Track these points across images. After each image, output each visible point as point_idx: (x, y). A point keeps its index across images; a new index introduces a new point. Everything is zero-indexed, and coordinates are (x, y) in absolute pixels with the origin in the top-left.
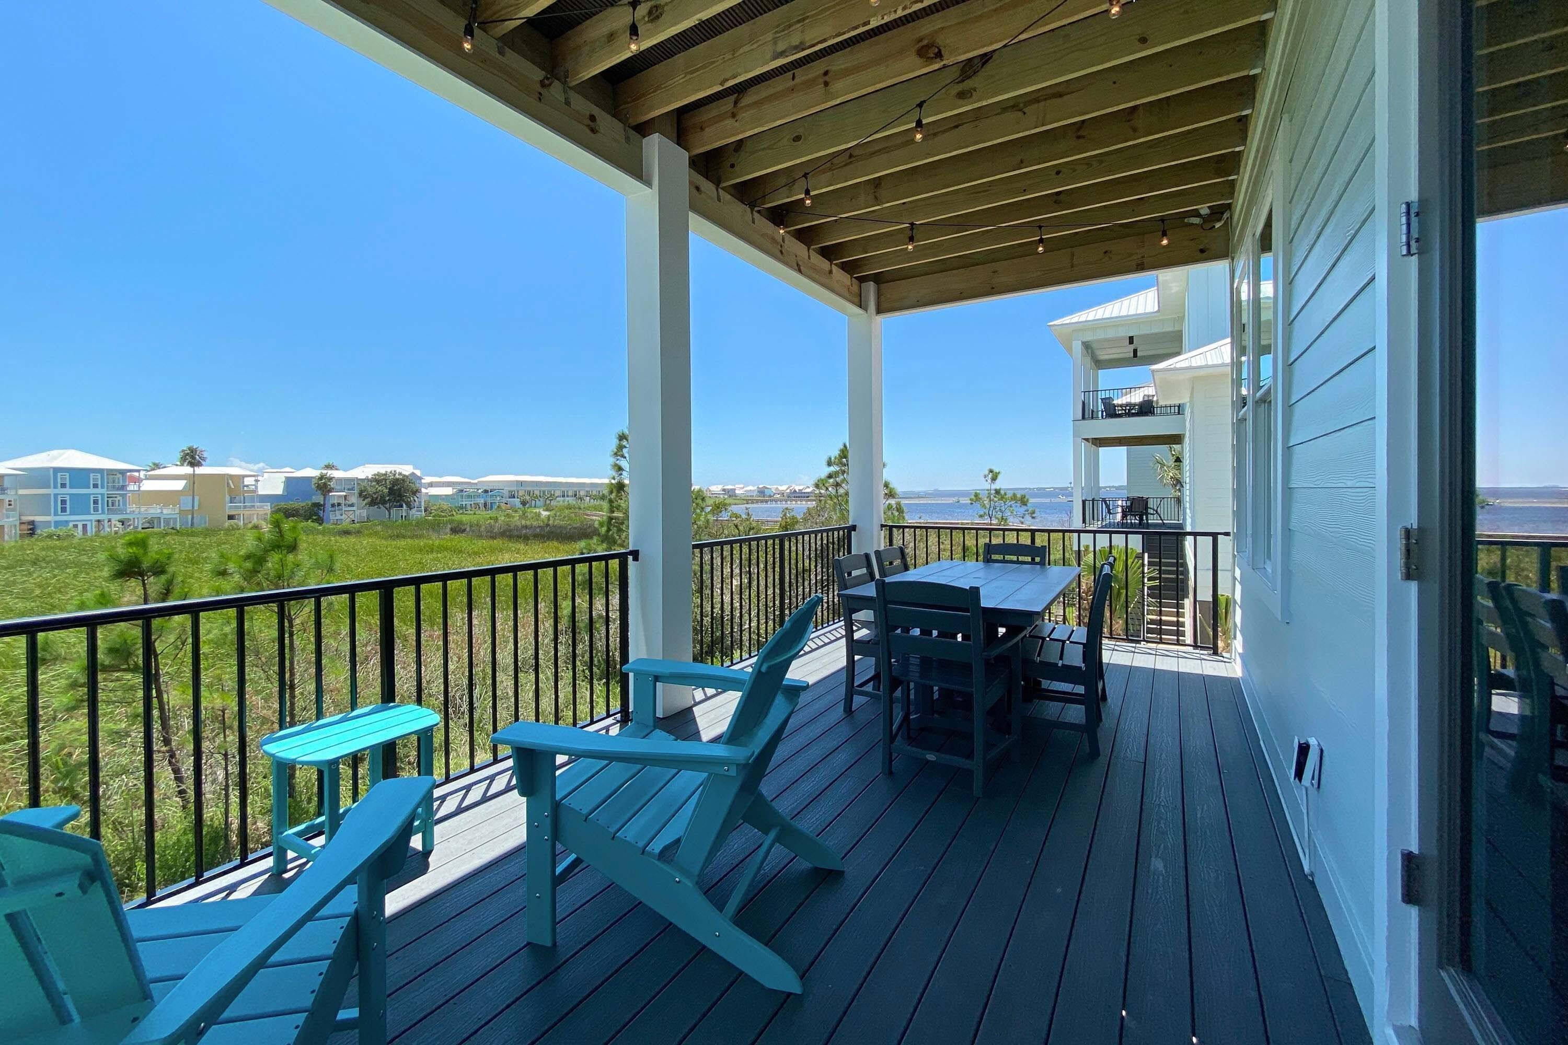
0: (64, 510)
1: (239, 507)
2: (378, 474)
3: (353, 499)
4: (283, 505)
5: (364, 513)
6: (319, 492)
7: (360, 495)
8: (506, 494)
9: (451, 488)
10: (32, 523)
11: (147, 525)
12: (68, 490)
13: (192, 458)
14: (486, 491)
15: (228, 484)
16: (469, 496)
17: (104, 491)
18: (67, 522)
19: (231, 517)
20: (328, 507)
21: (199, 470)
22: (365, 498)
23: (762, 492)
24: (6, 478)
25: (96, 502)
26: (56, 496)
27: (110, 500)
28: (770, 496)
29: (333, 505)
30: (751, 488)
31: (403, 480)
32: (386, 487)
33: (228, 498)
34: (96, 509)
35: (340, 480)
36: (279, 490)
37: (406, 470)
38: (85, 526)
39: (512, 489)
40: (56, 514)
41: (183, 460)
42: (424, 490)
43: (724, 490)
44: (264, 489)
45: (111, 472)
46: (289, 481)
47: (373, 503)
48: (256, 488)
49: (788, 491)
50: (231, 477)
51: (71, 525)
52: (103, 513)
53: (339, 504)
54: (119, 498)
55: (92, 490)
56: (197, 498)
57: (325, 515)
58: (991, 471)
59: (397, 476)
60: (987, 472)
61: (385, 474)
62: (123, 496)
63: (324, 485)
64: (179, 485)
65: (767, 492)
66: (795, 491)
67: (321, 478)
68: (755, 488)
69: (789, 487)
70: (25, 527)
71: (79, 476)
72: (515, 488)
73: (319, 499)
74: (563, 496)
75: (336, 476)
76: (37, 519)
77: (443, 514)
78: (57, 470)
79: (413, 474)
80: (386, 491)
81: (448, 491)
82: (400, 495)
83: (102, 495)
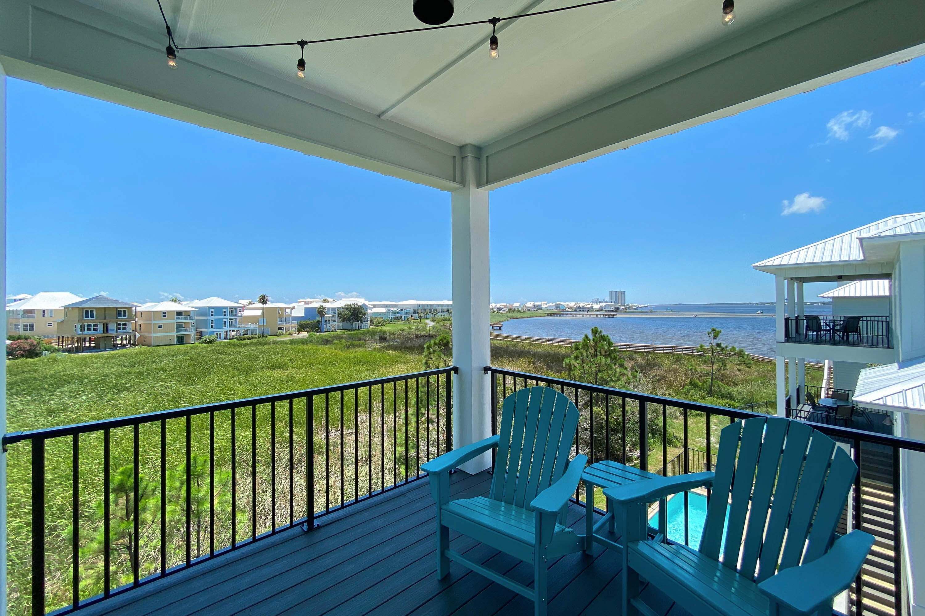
0: (212, 326)
1: (283, 324)
2: (347, 305)
3: (336, 318)
4: (303, 322)
5: (341, 325)
6: (319, 315)
7: (339, 316)
8: (412, 311)
9: (384, 309)
10: (201, 332)
11: (245, 333)
12: (214, 317)
13: (263, 300)
14: (402, 310)
15: (279, 312)
16: (393, 313)
17: (228, 317)
18: (213, 332)
19: (280, 329)
20: (323, 322)
21: (266, 306)
22: (341, 317)
23: (558, 307)
24: (191, 312)
25: (225, 322)
26: (209, 319)
27: (231, 321)
28: (563, 310)
29: (326, 321)
30: (551, 304)
31: (358, 309)
32: (351, 312)
33: (278, 319)
34: (225, 326)
35: (329, 309)
36: (302, 314)
37: (360, 302)
38: (220, 334)
39: (415, 308)
40: (209, 329)
41: (260, 301)
42: (369, 311)
43: (534, 306)
44: (295, 313)
45: (231, 308)
46: (306, 310)
47: (343, 321)
48: (291, 313)
49: (575, 307)
50: (280, 308)
51: (215, 333)
52: (227, 328)
53: (329, 320)
54: (234, 320)
55: (223, 317)
56: (265, 319)
57: (322, 326)
58: (714, 330)
59: (356, 306)
60: (710, 331)
61: (350, 305)
62: (236, 319)
63: (321, 312)
64: (259, 313)
65: (561, 307)
66: (580, 307)
67: (320, 308)
68: (554, 304)
69: (576, 304)
70: (198, 334)
71: (218, 310)
72: (416, 308)
73: (319, 318)
74: (442, 312)
75: (326, 306)
76: (203, 330)
77: (379, 325)
78: (210, 308)
79: (364, 304)
80: (350, 314)
81: (383, 310)
82: (357, 316)
83: (227, 319)
